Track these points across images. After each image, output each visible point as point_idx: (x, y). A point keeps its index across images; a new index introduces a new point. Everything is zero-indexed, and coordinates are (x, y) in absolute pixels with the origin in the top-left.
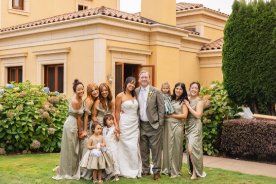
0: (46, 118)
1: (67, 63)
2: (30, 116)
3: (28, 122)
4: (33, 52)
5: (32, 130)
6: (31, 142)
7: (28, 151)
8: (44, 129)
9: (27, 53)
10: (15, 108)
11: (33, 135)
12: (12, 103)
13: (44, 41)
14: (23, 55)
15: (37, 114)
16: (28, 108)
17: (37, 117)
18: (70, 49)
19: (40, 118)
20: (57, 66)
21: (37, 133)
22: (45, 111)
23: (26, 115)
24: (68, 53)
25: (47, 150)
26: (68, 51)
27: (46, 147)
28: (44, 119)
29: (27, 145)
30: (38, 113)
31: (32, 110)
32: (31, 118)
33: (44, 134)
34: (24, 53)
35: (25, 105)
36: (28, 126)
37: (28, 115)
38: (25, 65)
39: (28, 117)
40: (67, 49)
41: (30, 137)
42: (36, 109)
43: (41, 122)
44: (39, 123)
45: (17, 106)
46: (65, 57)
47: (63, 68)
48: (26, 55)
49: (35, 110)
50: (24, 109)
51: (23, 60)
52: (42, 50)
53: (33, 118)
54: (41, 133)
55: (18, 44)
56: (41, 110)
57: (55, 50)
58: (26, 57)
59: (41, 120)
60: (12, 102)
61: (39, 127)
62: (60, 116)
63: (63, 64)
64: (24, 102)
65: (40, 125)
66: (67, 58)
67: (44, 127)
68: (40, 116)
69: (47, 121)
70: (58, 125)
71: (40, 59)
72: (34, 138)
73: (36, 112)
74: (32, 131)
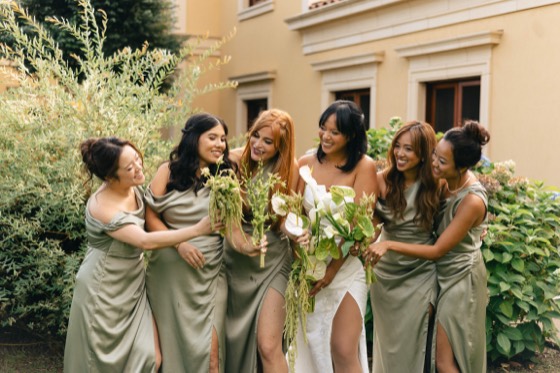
1: (491, 74)
4: (399, 50)
9: (383, 54)
13: (428, 18)
14: (373, 59)
18: (500, 35)
20: (461, 85)
24: (494, 46)
26: (495, 41)
34: (375, 54)
38: (377, 86)
40: (492, 34)
46: (485, 57)
47: (477, 89)
48: (379, 59)
51: (372, 72)
52: (422, 43)
55: (362, 33)
57: (459, 40)
58: (379, 63)
62: (505, 244)
63: (478, 78)
66: (492, 59)
70: (501, 274)
71: (415, 66)
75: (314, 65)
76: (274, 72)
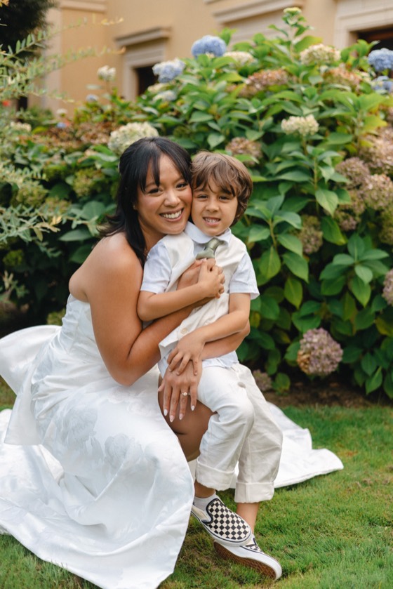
0: (378, 213)
2: (295, 193)
3: (282, 227)
5: (303, 272)
6: (295, 334)
7: (273, 377)
8: (365, 275)
10: (221, 147)
11: (307, 297)
12: (204, 124)
15: (332, 186)
16: (287, 148)
17: (328, 202)
19: (349, 211)
21: (326, 291)
22: (373, 171)
23: (273, 186)
25: (373, 385)
27: (368, 367)
28: (366, 215)
29: (270, 345)
30: (340, 179)
31: (307, 163)
32: (302, 204)
33: (364, 298)
35: (270, 138)
36: (282, 250)
37: (283, 189)
39: (281, 198)
41: (287, 306)
42: (328, 156)
43: (348, 233)
44: (341, 240)
45: (230, 137)
48: (299, 2)
49: (322, 164)
50: (265, 158)
53: (312, 210)
54: (346, 289)
56: (357, 165)
59: (351, 223)
60: (206, 118)
61: (340, 260)
64: (269, 120)
65: (345, 250)
67: (363, 263)
68: (347, 201)
69: (379, 227)
72: (310, 316)
73: (328, 173)
74: (302, 281)
75: (218, 15)
76: (169, 29)
